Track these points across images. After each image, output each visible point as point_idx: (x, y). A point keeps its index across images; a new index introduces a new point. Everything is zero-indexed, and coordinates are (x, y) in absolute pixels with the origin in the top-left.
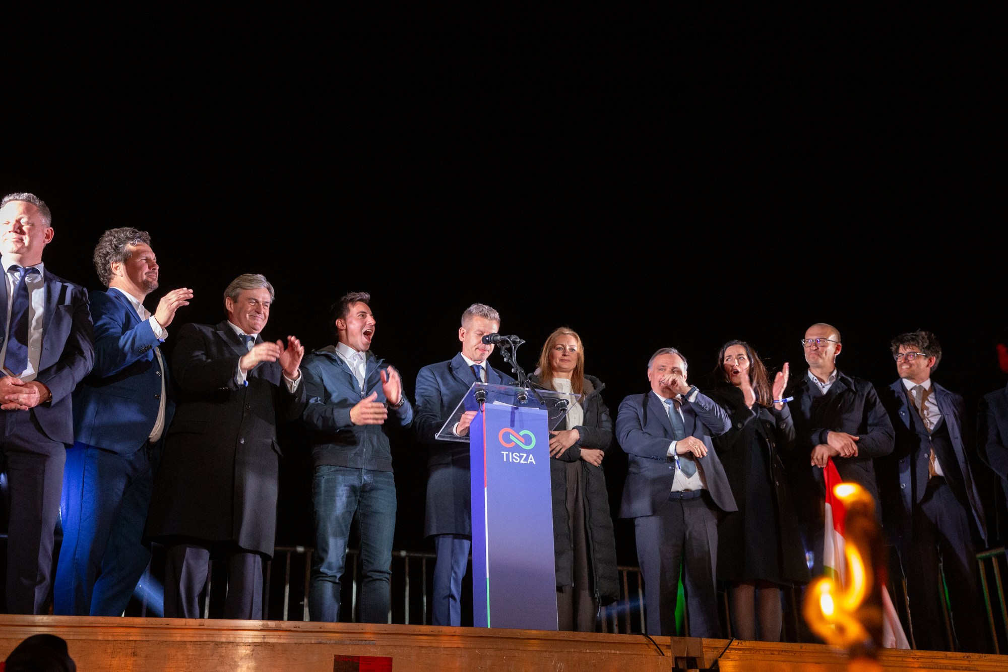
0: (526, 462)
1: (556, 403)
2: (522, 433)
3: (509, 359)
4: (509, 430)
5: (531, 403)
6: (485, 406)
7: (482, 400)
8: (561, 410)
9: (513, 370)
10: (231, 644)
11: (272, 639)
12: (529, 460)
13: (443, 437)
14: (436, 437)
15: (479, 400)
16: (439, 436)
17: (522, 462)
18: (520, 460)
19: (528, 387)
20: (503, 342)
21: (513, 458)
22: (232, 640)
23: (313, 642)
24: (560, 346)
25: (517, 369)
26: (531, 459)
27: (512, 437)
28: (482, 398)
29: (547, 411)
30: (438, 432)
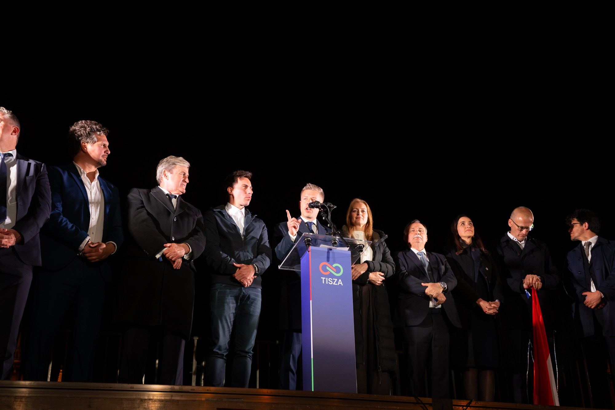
0: (337, 284)
1: (356, 247)
2: (334, 265)
3: (326, 218)
4: (326, 263)
5: (340, 245)
6: (311, 248)
7: (309, 245)
9: (329, 225)
10: (151, 400)
11: (177, 397)
13: (283, 267)
14: (279, 267)
15: (307, 244)
16: (280, 267)
17: (334, 284)
18: (333, 283)
19: (338, 236)
21: (328, 281)
22: (151, 397)
23: (203, 400)
24: (355, 210)
25: (331, 225)
26: (340, 282)
27: (328, 268)
28: (309, 243)
29: (350, 251)
30: (280, 265)
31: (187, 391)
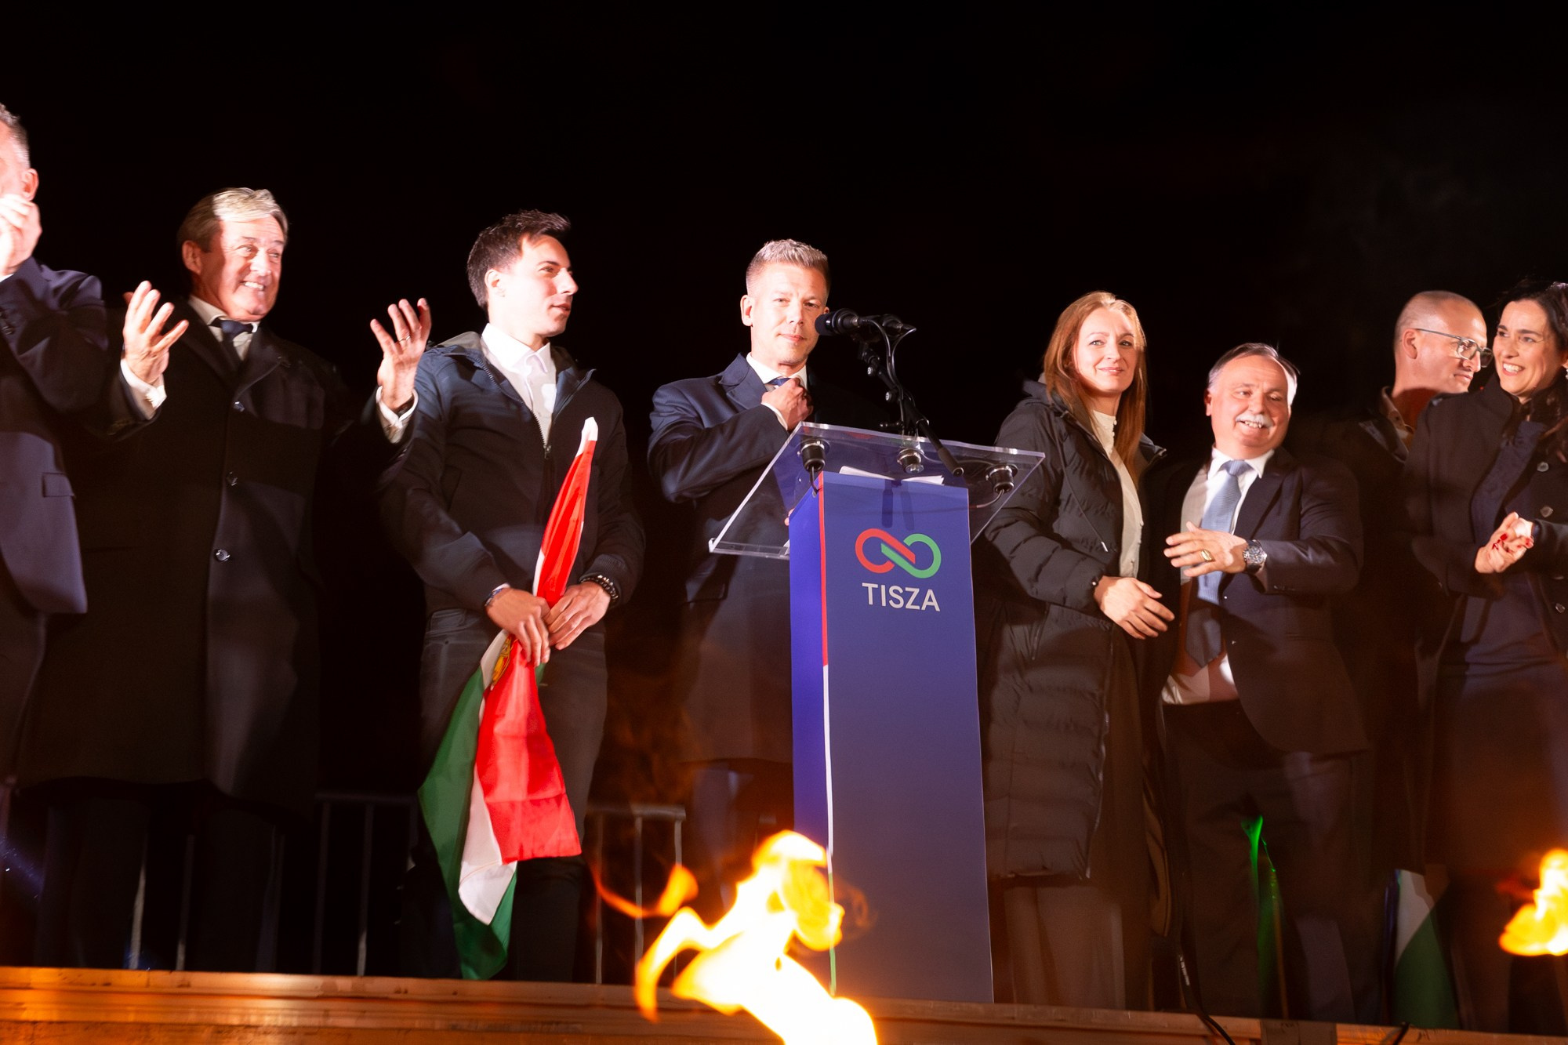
0: (918, 608)
2: (910, 540)
4: (880, 533)
5: (929, 470)
6: (825, 477)
7: (817, 465)
8: (1000, 488)
9: (888, 396)
12: (926, 603)
14: (712, 546)
15: (811, 465)
16: (718, 546)
17: (909, 606)
18: (905, 603)
19: (924, 436)
20: (865, 330)
21: (888, 597)
25: (897, 395)
26: (931, 600)
27: (886, 550)
28: (817, 459)
29: (967, 490)
30: (716, 537)
31: (381, 995)
